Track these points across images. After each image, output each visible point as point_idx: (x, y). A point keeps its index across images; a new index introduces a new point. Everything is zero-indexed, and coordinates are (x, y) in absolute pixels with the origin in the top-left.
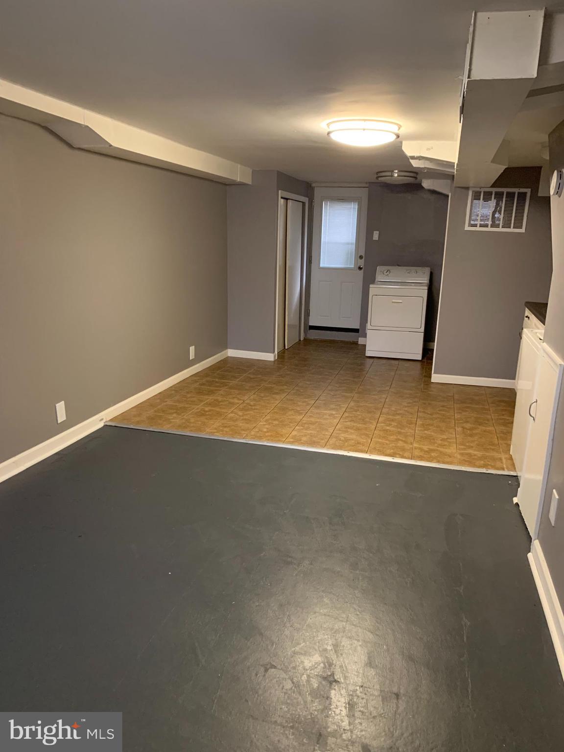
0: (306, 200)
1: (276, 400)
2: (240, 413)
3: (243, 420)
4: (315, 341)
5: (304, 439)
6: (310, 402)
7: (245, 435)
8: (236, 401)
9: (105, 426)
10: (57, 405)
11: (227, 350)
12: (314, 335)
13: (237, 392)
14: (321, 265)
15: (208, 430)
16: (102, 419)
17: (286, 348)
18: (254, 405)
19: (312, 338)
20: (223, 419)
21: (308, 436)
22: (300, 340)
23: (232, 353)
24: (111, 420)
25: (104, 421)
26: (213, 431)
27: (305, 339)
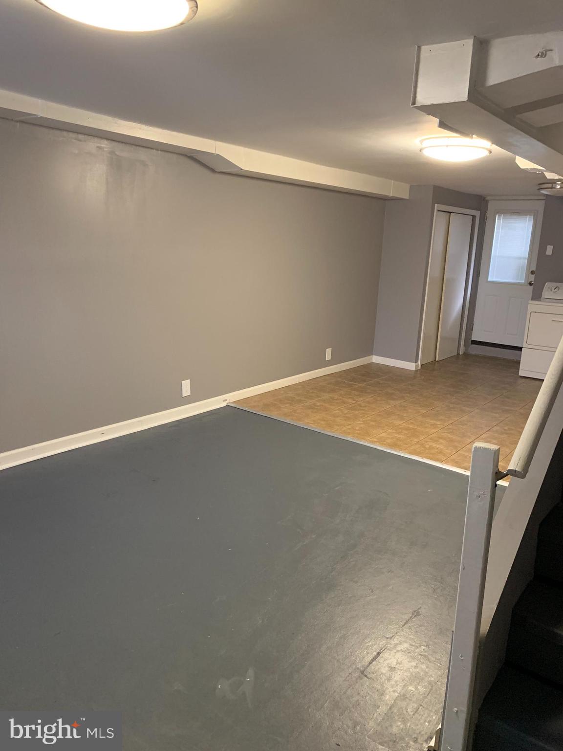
0: (477, 214)
1: (389, 404)
2: (346, 412)
3: (344, 417)
4: (476, 356)
5: (389, 441)
6: (421, 411)
7: (336, 429)
8: (350, 401)
9: (227, 406)
10: (183, 382)
11: (371, 356)
12: (475, 350)
13: (357, 393)
14: (490, 279)
15: (306, 421)
16: (226, 400)
17: (437, 360)
18: (364, 407)
19: (473, 353)
20: (326, 414)
21: (394, 439)
22: (458, 354)
23: (376, 359)
24: (234, 402)
25: (227, 402)
26: (312, 422)
27: (464, 354)
